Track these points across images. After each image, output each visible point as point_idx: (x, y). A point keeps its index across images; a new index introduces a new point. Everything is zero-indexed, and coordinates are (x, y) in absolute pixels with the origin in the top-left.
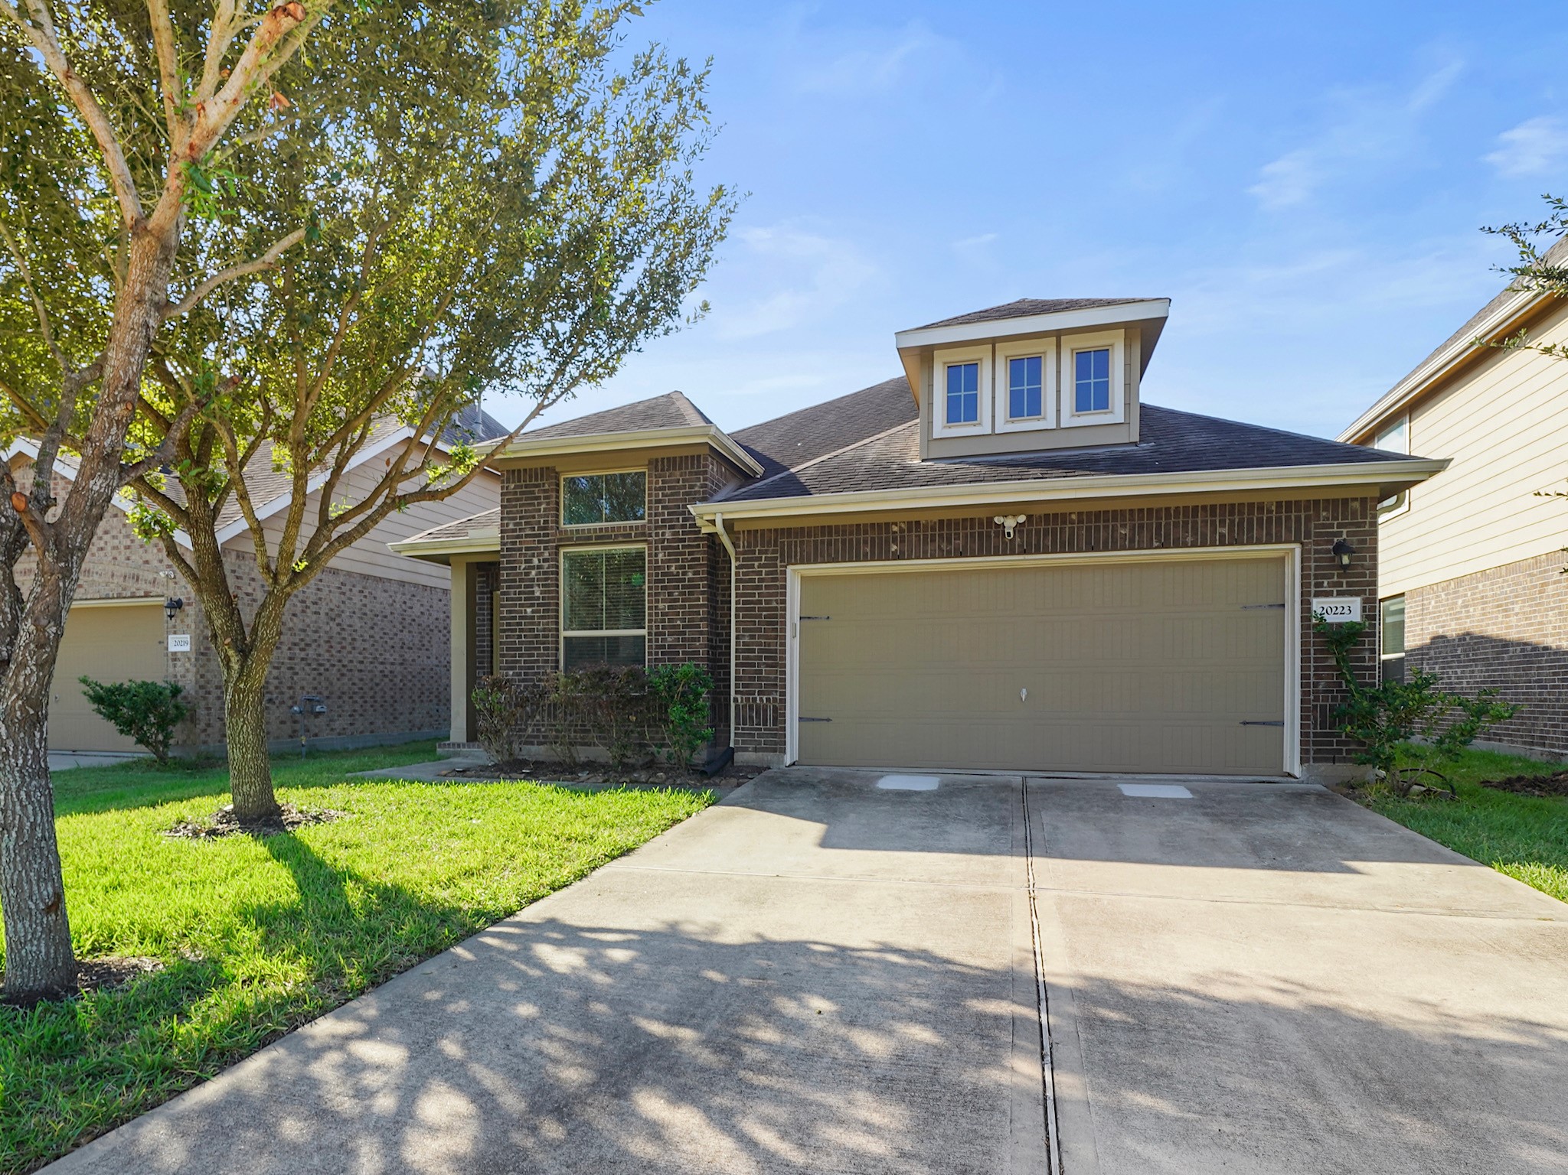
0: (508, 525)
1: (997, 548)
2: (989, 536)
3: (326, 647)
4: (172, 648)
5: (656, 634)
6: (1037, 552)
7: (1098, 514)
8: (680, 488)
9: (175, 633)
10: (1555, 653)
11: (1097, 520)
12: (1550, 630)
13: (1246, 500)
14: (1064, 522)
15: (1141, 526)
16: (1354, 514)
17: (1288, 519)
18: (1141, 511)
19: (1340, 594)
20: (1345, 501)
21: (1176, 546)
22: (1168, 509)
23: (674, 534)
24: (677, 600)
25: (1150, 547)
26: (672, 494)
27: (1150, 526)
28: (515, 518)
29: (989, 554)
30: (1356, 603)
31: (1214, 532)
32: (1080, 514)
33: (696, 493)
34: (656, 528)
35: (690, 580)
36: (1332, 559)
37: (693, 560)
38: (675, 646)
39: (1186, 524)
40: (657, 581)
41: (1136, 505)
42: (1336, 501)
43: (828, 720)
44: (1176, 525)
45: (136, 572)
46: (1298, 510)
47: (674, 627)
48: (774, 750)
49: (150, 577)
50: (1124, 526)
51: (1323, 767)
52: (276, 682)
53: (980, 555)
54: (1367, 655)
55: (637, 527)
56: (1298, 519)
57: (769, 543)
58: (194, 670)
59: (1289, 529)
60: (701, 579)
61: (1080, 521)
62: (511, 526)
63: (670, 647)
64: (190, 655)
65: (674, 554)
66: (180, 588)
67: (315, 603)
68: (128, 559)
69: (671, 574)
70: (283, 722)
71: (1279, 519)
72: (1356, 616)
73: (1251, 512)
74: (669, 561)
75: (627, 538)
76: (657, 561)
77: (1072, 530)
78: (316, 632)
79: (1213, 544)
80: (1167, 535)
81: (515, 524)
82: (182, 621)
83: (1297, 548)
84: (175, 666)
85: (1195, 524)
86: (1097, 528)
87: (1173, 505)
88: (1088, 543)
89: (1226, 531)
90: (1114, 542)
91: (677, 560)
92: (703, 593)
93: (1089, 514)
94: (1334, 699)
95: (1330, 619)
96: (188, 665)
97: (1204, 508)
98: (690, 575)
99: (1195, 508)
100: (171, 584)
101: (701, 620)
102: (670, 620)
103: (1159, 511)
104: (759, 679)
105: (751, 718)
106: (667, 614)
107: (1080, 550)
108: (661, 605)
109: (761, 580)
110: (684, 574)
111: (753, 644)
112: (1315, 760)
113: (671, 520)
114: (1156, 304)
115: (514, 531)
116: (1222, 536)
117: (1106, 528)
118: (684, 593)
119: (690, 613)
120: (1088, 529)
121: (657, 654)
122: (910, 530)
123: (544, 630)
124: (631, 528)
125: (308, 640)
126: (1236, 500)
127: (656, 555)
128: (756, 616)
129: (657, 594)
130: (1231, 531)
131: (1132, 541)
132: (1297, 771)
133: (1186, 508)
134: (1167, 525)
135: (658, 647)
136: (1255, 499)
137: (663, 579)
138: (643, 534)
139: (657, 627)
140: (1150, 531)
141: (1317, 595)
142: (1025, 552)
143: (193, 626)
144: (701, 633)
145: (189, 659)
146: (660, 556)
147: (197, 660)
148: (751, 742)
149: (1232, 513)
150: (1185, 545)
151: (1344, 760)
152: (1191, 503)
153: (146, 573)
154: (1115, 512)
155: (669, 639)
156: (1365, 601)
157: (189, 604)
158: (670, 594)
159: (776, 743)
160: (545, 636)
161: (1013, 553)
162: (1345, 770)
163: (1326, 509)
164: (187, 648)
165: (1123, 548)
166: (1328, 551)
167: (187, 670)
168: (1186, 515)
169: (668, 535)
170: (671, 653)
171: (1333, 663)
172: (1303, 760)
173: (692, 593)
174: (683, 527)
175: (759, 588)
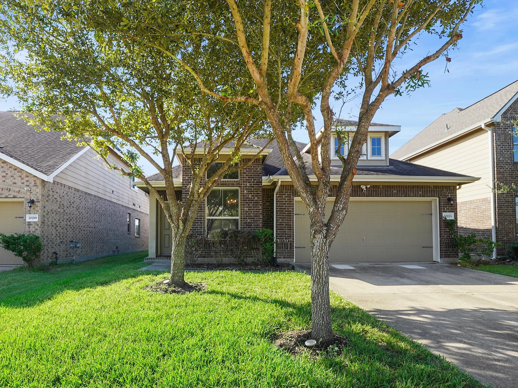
0: (185, 178)
1: (360, 195)
2: (357, 191)
3: (75, 220)
4: (28, 220)
5: (244, 218)
6: (371, 196)
7: (388, 186)
8: (252, 169)
9: (30, 214)
10: (465, 228)
11: (388, 188)
12: (463, 222)
13: (426, 185)
14: (378, 188)
15: (399, 190)
16: (452, 190)
17: (436, 190)
18: (399, 186)
19: (449, 212)
20: (450, 187)
21: (409, 197)
22: (406, 186)
23: (250, 184)
24: (251, 207)
25: (402, 197)
26: (249, 171)
27: (402, 190)
28: (188, 175)
29: (357, 196)
30: (453, 214)
31: (418, 193)
32: (383, 186)
33: (258, 171)
34: (244, 182)
35: (256, 200)
36: (447, 202)
37: (257, 194)
38: (251, 223)
39: (411, 190)
40: (244, 200)
41: (398, 184)
42: (447, 186)
43: (304, 248)
44: (409, 190)
45: (9, 187)
46: (438, 188)
47: (250, 216)
48: (291, 258)
49: (17, 190)
50: (395, 190)
51: (447, 259)
52: (62, 234)
53: (355, 196)
54: (456, 228)
55: (237, 182)
56: (439, 191)
57: (288, 189)
58: (40, 229)
59: (436, 193)
60: (260, 200)
61: (383, 188)
62: (187, 178)
63: (249, 223)
64: (38, 223)
65: (250, 191)
66: (34, 195)
67: (73, 203)
68: (4, 181)
69: (249, 198)
70: (64, 251)
71: (434, 191)
72: (453, 218)
73: (427, 188)
74: (248, 194)
75: (233, 185)
76: (244, 194)
77: (381, 190)
78: (73, 214)
79: (418, 197)
80: (406, 193)
81: (188, 178)
82: (34, 209)
83: (438, 199)
84: (29, 227)
85: (413, 190)
86: (388, 190)
87: (407, 185)
88: (385, 194)
89: (421, 193)
90: (392, 195)
91: (251, 194)
92: (261, 205)
93: (385, 186)
94: (449, 240)
95: (448, 218)
96: (36, 227)
97: (415, 186)
98: (256, 199)
99: (413, 186)
100: (28, 193)
101: (260, 214)
102: (249, 214)
103: (404, 186)
104: (285, 234)
105: (282, 247)
106: (247, 212)
107: (383, 197)
108: (245, 209)
109: (286, 201)
110: (254, 198)
111: (283, 222)
112: (445, 257)
113: (249, 180)
114: (397, 127)
115: (188, 180)
116: (420, 194)
117: (390, 190)
118: (254, 205)
119: (256, 212)
120: (385, 190)
121: (244, 225)
122: (334, 188)
123: (200, 216)
124: (235, 181)
125: (71, 218)
126: (424, 185)
127: (244, 191)
128: (284, 213)
129: (244, 205)
130: (422, 193)
131: (397, 195)
132: (439, 260)
133: (411, 186)
134: (406, 190)
135: (244, 223)
136: (428, 185)
137: (245, 200)
138: (239, 184)
139: (244, 216)
140: (402, 192)
141: (444, 212)
142: (368, 196)
143: (40, 211)
144: (260, 218)
145: (37, 225)
146: (245, 192)
147: (41, 225)
148: (282, 255)
149: (422, 188)
150: (411, 197)
151: (451, 257)
152: (412, 185)
153: (14, 188)
154: (392, 186)
155: (249, 220)
156: (455, 214)
157: (38, 202)
158: (249, 205)
159: (291, 255)
160: (200, 218)
161: (364, 196)
162: (451, 260)
163: (445, 188)
164: (36, 220)
165: (395, 197)
166: (446, 200)
167: (37, 229)
168: (411, 188)
169: (248, 185)
170: (249, 225)
171: (448, 230)
172: (441, 257)
173: (257, 205)
174: (254, 182)
175: (285, 204)
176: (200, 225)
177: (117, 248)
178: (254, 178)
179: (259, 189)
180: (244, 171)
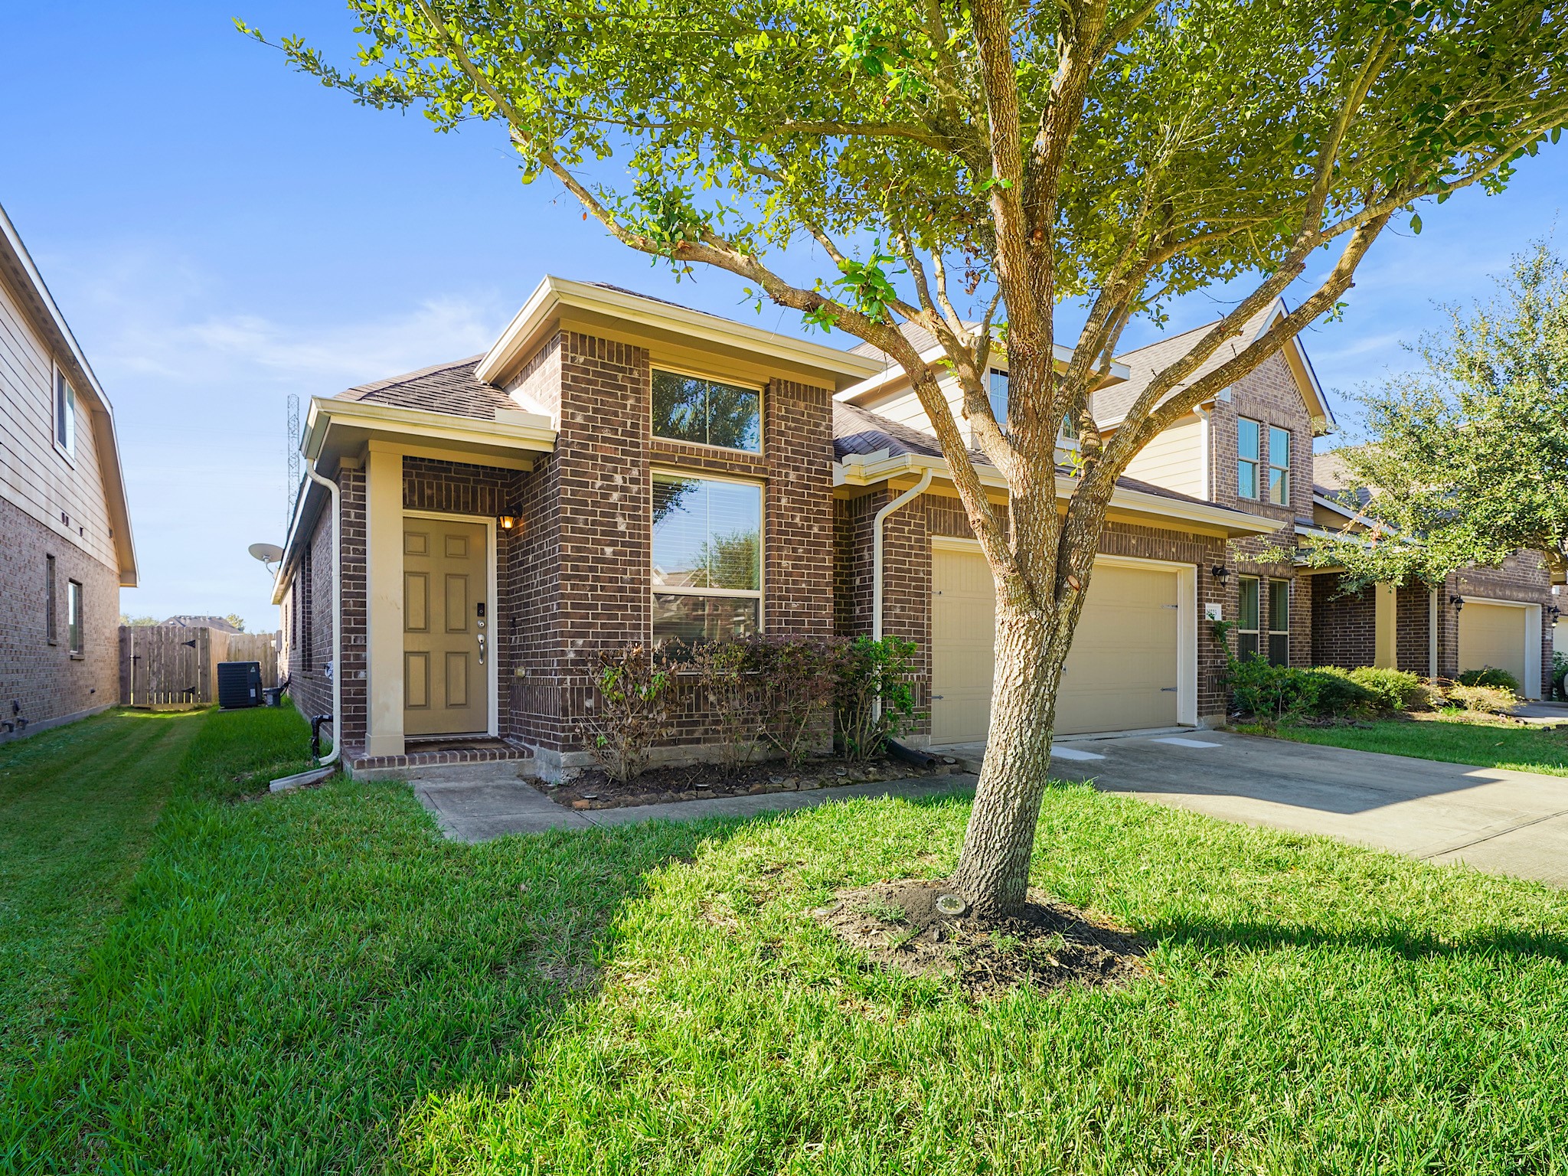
0: (573, 416)
5: (773, 597)
7: (1121, 525)
8: (804, 423)
11: (1121, 530)
13: (1183, 530)
15: (1141, 540)
16: (1219, 547)
18: (1140, 527)
19: (1215, 602)
20: (1216, 540)
21: (1155, 558)
22: (1152, 529)
23: (798, 477)
24: (802, 558)
26: (795, 429)
27: (1145, 539)
28: (586, 409)
30: (1219, 608)
31: (1170, 550)
34: (779, 465)
35: (815, 535)
36: (1211, 577)
37: (818, 512)
38: (800, 614)
42: (1213, 539)
43: (941, 697)
44: (1155, 541)
46: (1200, 542)
48: (922, 732)
51: (1209, 718)
57: (917, 508)
60: (827, 537)
62: (579, 420)
63: (795, 614)
65: (799, 504)
69: (795, 525)
71: (1194, 546)
72: (1219, 617)
73: (1184, 539)
83: (1195, 567)
85: (1163, 542)
86: (1122, 537)
87: (1154, 526)
88: (1117, 548)
89: (1174, 550)
90: (1129, 550)
91: (802, 510)
92: (829, 553)
94: (1213, 672)
97: (1166, 531)
98: (816, 530)
99: (1163, 531)
101: (827, 584)
102: (794, 582)
103: (1148, 529)
106: (791, 574)
107: (1113, 554)
108: (784, 563)
109: (911, 547)
110: (810, 527)
111: (903, 616)
112: (1206, 714)
113: (795, 460)
115: (584, 427)
116: (1173, 554)
117: (1125, 537)
118: (809, 551)
119: (816, 576)
120: (1118, 537)
121: (779, 623)
123: (633, 581)
126: (1180, 529)
128: (906, 586)
130: (1177, 551)
131: (1137, 550)
132: (1194, 722)
133: (1159, 530)
134: (1152, 541)
137: (787, 530)
138: (765, 470)
139: (780, 590)
140: (1145, 544)
141: (1207, 601)
144: (827, 600)
146: (784, 502)
149: (1177, 537)
150: (1158, 558)
154: (1129, 526)
155: (794, 604)
156: (1223, 607)
158: (794, 550)
160: (633, 590)
163: (1210, 543)
165: (1132, 555)
166: (1210, 572)
168: (1159, 535)
169: (792, 477)
170: (794, 621)
171: (1212, 647)
172: (1200, 714)
173: (816, 552)
174: (809, 470)
175: (909, 555)
176: (632, 617)
177: (16, 709)
178: (808, 455)
179: (824, 497)
180: (779, 425)
